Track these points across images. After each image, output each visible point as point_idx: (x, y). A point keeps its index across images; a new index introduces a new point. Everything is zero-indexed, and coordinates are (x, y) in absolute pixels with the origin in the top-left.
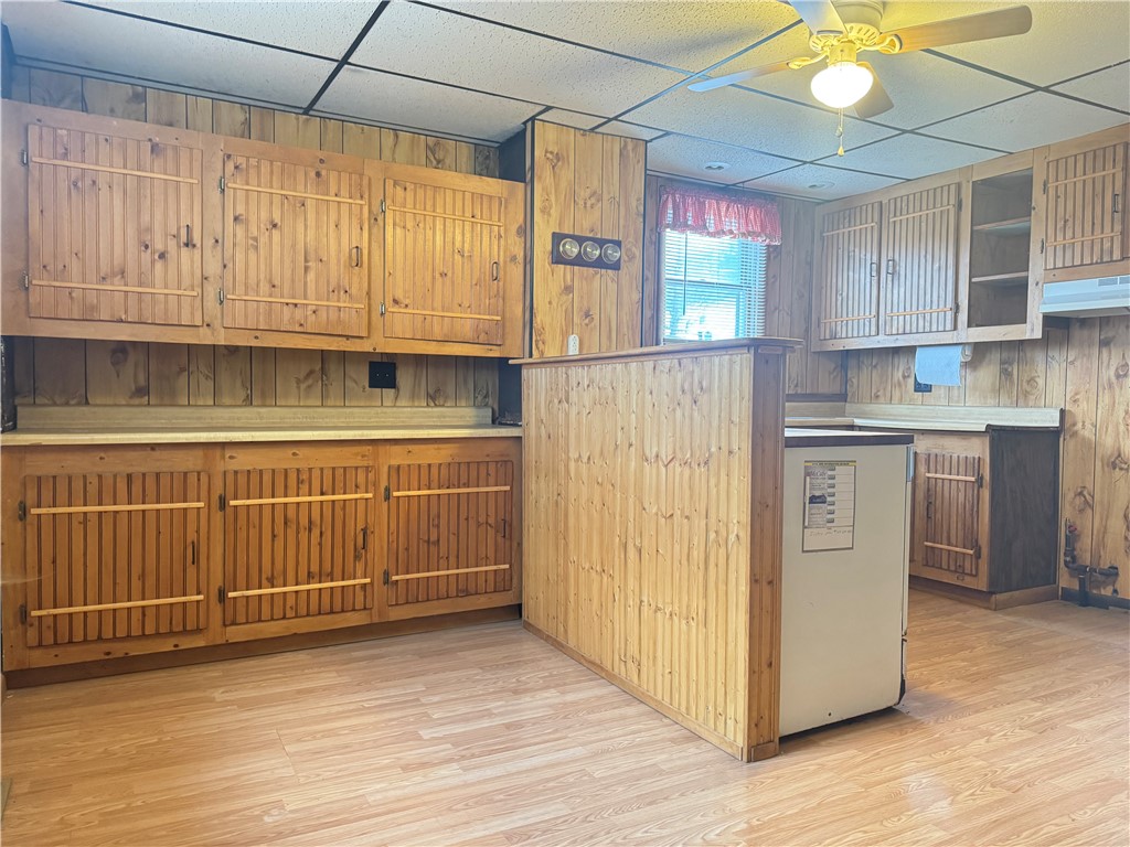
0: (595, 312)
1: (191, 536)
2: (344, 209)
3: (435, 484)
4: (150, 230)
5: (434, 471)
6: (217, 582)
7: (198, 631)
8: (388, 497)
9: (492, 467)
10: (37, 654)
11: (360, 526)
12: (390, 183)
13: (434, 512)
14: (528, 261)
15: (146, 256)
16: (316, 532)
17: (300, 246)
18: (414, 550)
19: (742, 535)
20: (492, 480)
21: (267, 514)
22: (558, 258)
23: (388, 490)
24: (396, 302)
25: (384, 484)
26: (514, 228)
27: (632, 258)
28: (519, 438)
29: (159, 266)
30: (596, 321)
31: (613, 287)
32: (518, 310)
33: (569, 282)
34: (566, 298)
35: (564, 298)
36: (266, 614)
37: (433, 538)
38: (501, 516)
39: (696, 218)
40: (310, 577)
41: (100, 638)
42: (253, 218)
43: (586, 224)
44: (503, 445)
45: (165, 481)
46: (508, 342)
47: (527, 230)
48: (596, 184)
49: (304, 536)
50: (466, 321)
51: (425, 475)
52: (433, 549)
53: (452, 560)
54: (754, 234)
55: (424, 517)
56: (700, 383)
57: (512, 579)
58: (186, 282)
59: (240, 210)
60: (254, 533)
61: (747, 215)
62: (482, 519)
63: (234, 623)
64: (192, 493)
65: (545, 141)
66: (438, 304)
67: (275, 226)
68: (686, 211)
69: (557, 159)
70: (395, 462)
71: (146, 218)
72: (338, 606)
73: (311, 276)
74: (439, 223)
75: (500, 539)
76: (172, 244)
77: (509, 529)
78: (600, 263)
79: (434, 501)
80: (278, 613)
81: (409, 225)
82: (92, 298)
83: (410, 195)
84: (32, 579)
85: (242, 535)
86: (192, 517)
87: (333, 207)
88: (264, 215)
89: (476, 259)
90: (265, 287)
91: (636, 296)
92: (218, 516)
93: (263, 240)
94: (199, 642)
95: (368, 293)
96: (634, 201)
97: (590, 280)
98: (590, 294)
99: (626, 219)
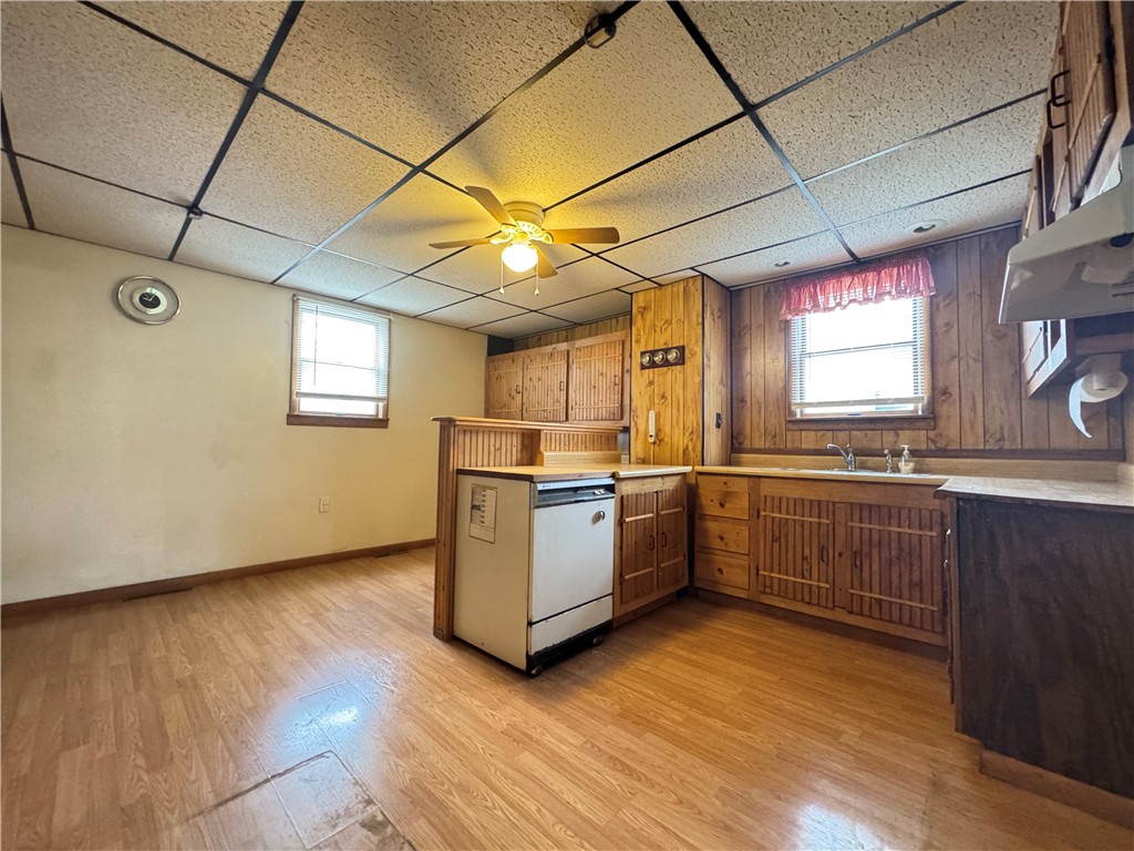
0: (668, 395)
2: (559, 366)
4: (511, 389)
12: (575, 349)
15: (510, 399)
17: (546, 386)
22: (642, 366)
24: (576, 403)
27: (693, 354)
29: (512, 401)
30: (669, 400)
31: (680, 377)
33: (652, 379)
35: (649, 388)
42: (534, 379)
43: (662, 341)
46: (625, 418)
48: (668, 315)
50: (603, 409)
58: (518, 406)
59: (531, 376)
65: (638, 302)
66: (592, 402)
69: (645, 310)
71: (510, 386)
73: (549, 398)
76: (515, 392)
81: (582, 366)
83: (582, 352)
87: (556, 366)
88: (537, 376)
89: (608, 375)
90: (536, 405)
91: (698, 379)
93: (537, 385)
95: (567, 402)
96: (694, 317)
97: (664, 374)
98: (664, 383)
99: (689, 330)
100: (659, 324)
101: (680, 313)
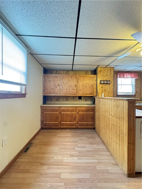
0: (106, 90)
1: (57, 116)
2: (74, 80)
3: (84, 112)
4: (55, 85)
5: (84, 110)
6: (60, 121)
7: (58, 126)
8: (78, 113)
9: (91, 110)
10: (44, 126)
11: (75, 116)
12: (79, 77)
13: (83, 115)
14: (97, 84)
15: (55, 87)
16: (70, 117)
17: (70, 85)
18: (81, 120)
19: (126, 134)
20: (91, 112)
21: (65, 114)
22: (101, 83)
23: (78, 112)
24: (80, 90)
25: (77, 112)
26: (95, 80)
27: (112, 83)
28: (95, 107)
29: (56, 88)
30: (106, 91)
31: (109, 87)
32: (95, 90)
33: (102, 86)
34: (102, 89)
35: (102, 88)
36: (65, 125)
37: (83, 118)
38: (92, 116)
39: (123, 76)
40: (69, 122)
41: (49, 126)
42: (65, 83)
43: (105, 79)
44: (93, 108)
45: (55, 110)
46: (94, 94)
47: (97, 80)
48: (106, 74)
49: (69, 117)
50: (88, 92)
51: (83, 111)
52: (83, 120)
53: (86, 121)
54: (133, 77)
55: (82, 116)
56: (118, 105)
57: (94, 124)
58: (58, 90)
59: (64, 82)
60: (63, 116)
61: (132, 75)
62: (90, 117)
63: (61, 126)
64: (57, 111)
65: (99, 69)
66: (85, 90)
67: (67, 83)
68: (121, 75)
69: (100, 71)
70: (79, 109)
71: (55, 84)
72: (72, 125)
73: (71, 88)
74: (85, 81)
75: (92, 119)
76: (57, 86)
77: (93, 118)
78: (107, 84)
79: (83, 114)
80: (66, 125)
81: (82, 81)
82: (50, 92)
83: (82, 78)
84: (43, 119)
85: (62, 116)
86: (57, 114)
87: (73, 80)
88: (66, 82)
89: (90, 84)
90: (66, 90)
91: (113, 87)
92: (60, 114)
93: (66, 85)
94: (58, 127)
95: (77, 89)
96: (112, 75)
97: (105, 86)
98: (105, 87)
99: (111, 77)
100: (104, 75)
101: (109, 74)
